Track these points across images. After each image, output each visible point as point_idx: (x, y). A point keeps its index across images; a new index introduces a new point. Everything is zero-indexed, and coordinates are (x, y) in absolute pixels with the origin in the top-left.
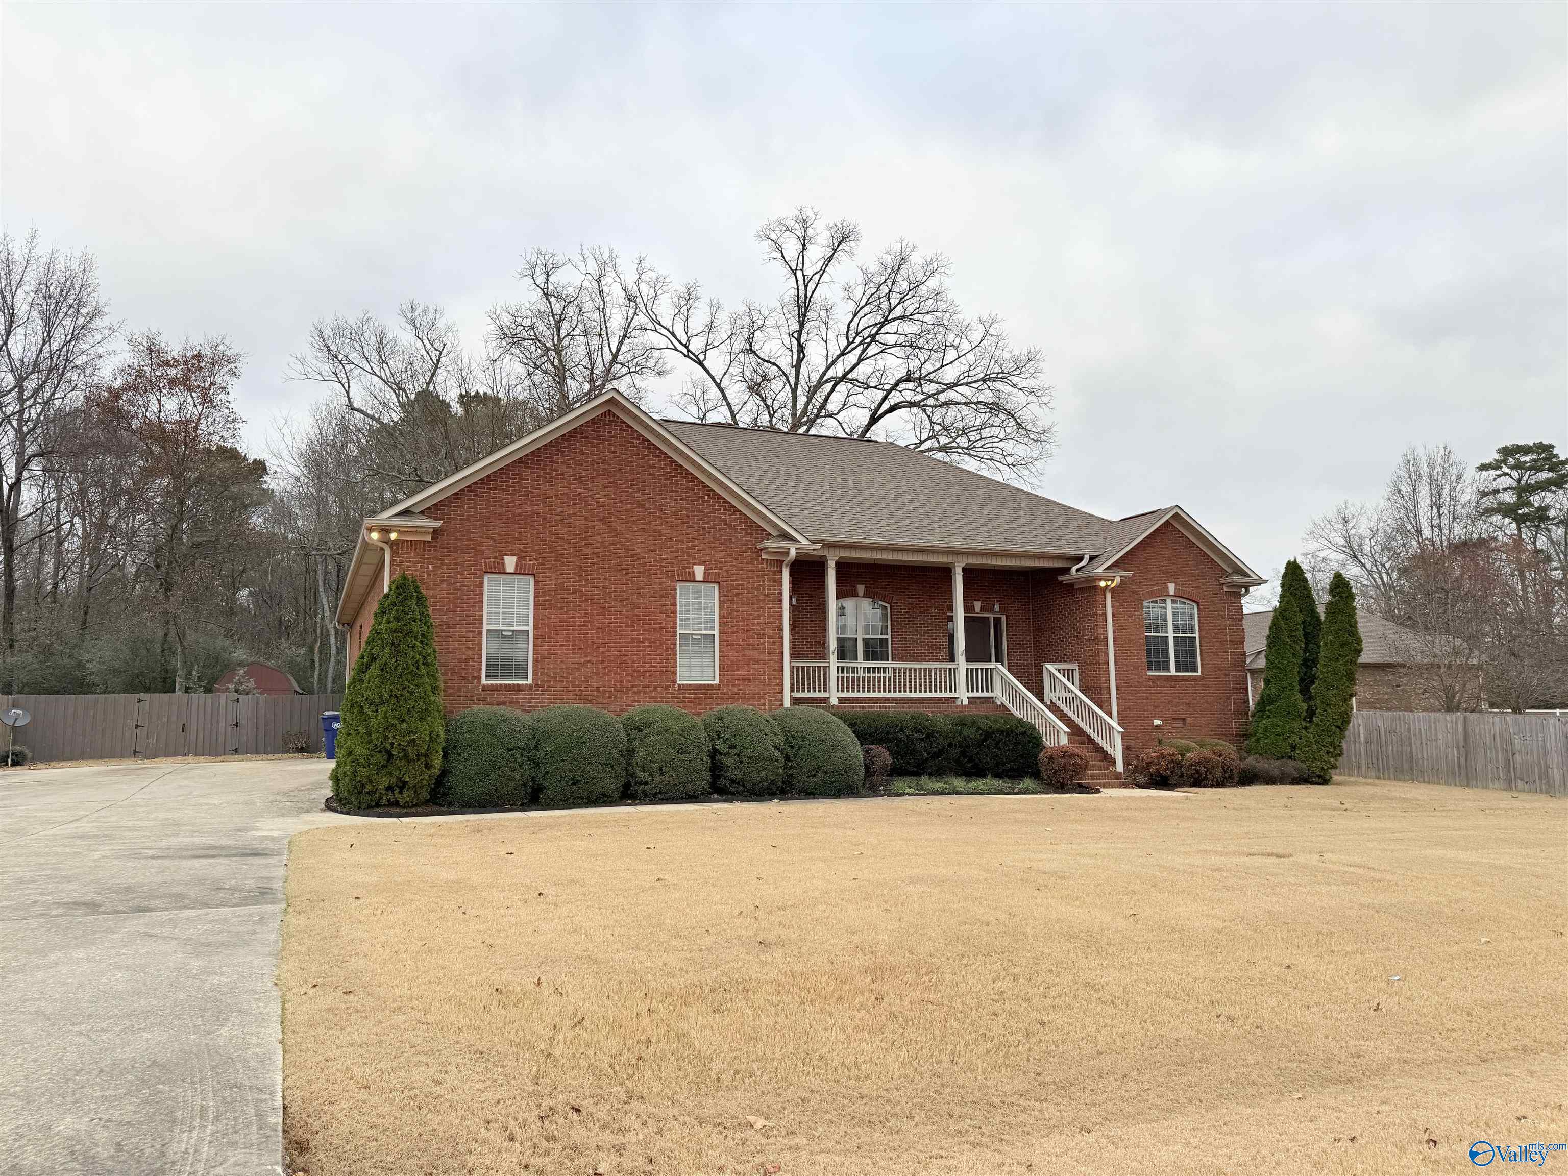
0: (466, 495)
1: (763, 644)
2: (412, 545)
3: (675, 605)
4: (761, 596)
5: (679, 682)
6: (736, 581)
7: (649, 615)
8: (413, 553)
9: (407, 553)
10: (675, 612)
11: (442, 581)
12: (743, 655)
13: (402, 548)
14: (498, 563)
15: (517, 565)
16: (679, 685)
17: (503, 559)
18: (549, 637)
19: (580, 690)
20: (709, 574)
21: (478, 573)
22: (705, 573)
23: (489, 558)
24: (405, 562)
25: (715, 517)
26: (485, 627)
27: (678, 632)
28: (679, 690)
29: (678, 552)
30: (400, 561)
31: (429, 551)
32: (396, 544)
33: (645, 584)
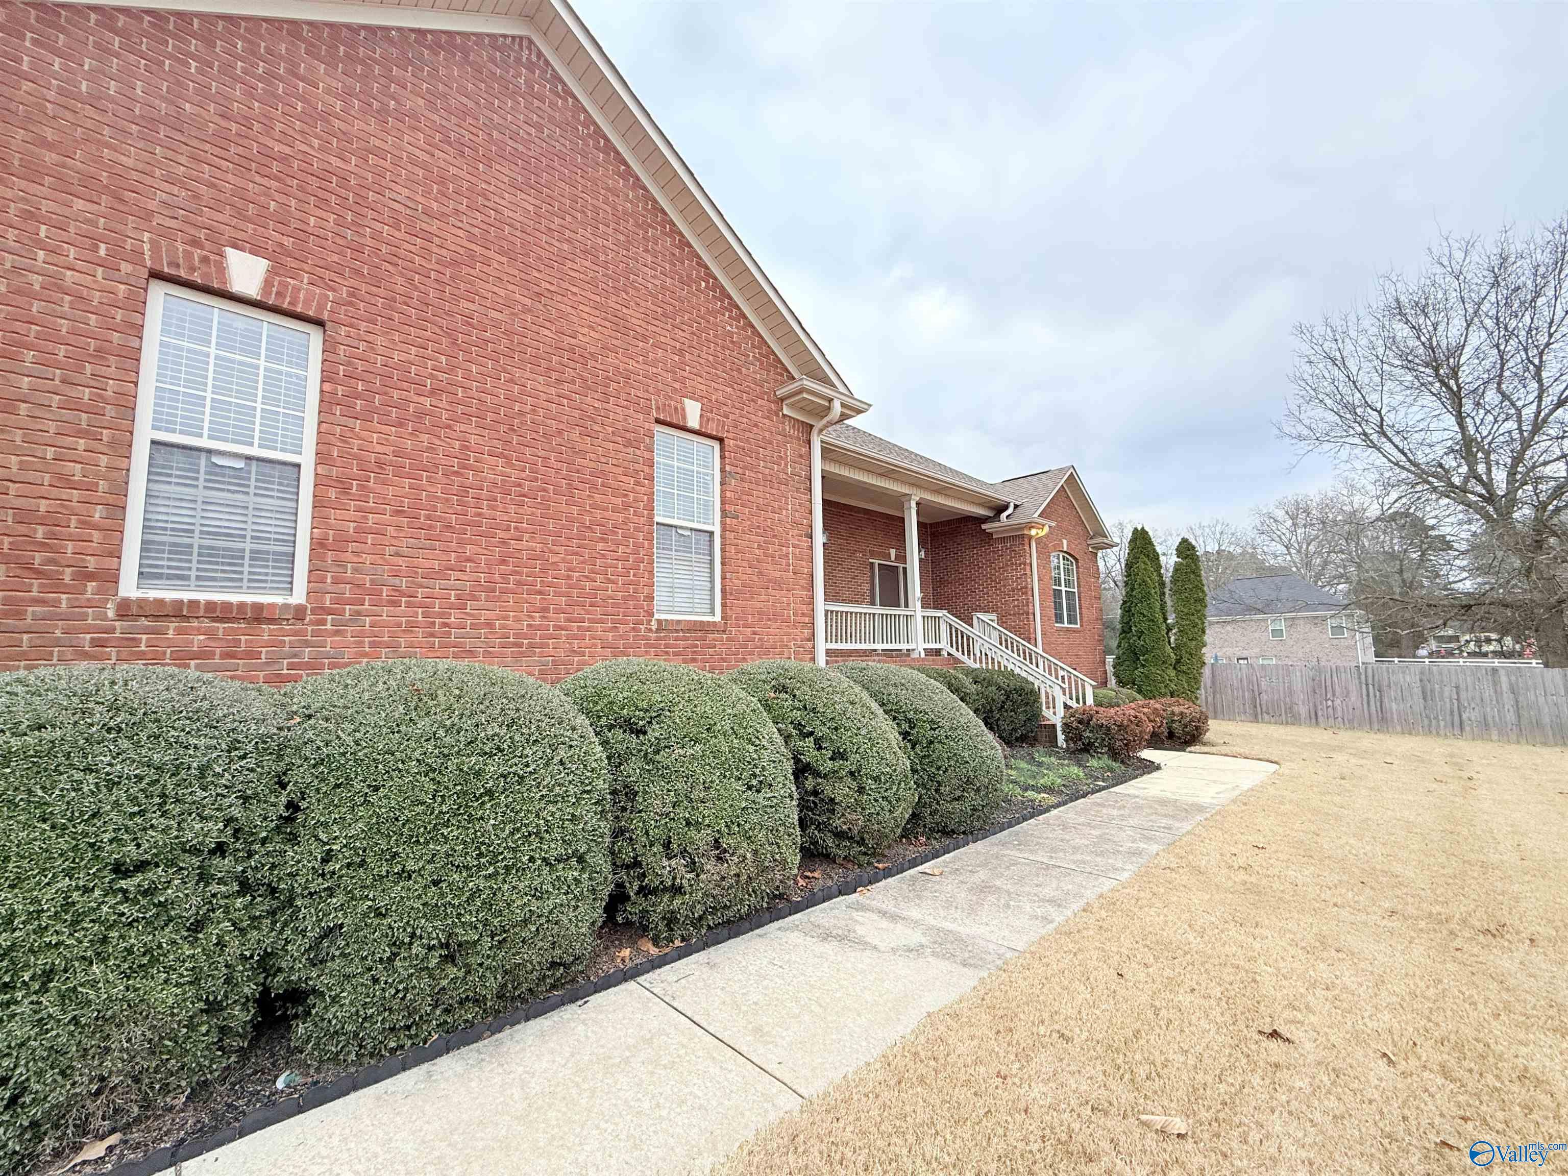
3: (651, 466)
5: (657, 615)
10: (652, 479)
14: (203, 261)
15: (267, 285)
16: (659, 622)
17: (221, 255)
18: (361, 487)
19: (446, 625)
20: (708, 420)
21: (126, 267)
22: (701, 417)
23: (169, 236)
25: (717, 325)
26: (146, 431)
27: (655, 518)
28: (658, 630)
29: (655, 365)
33: (597, 412)
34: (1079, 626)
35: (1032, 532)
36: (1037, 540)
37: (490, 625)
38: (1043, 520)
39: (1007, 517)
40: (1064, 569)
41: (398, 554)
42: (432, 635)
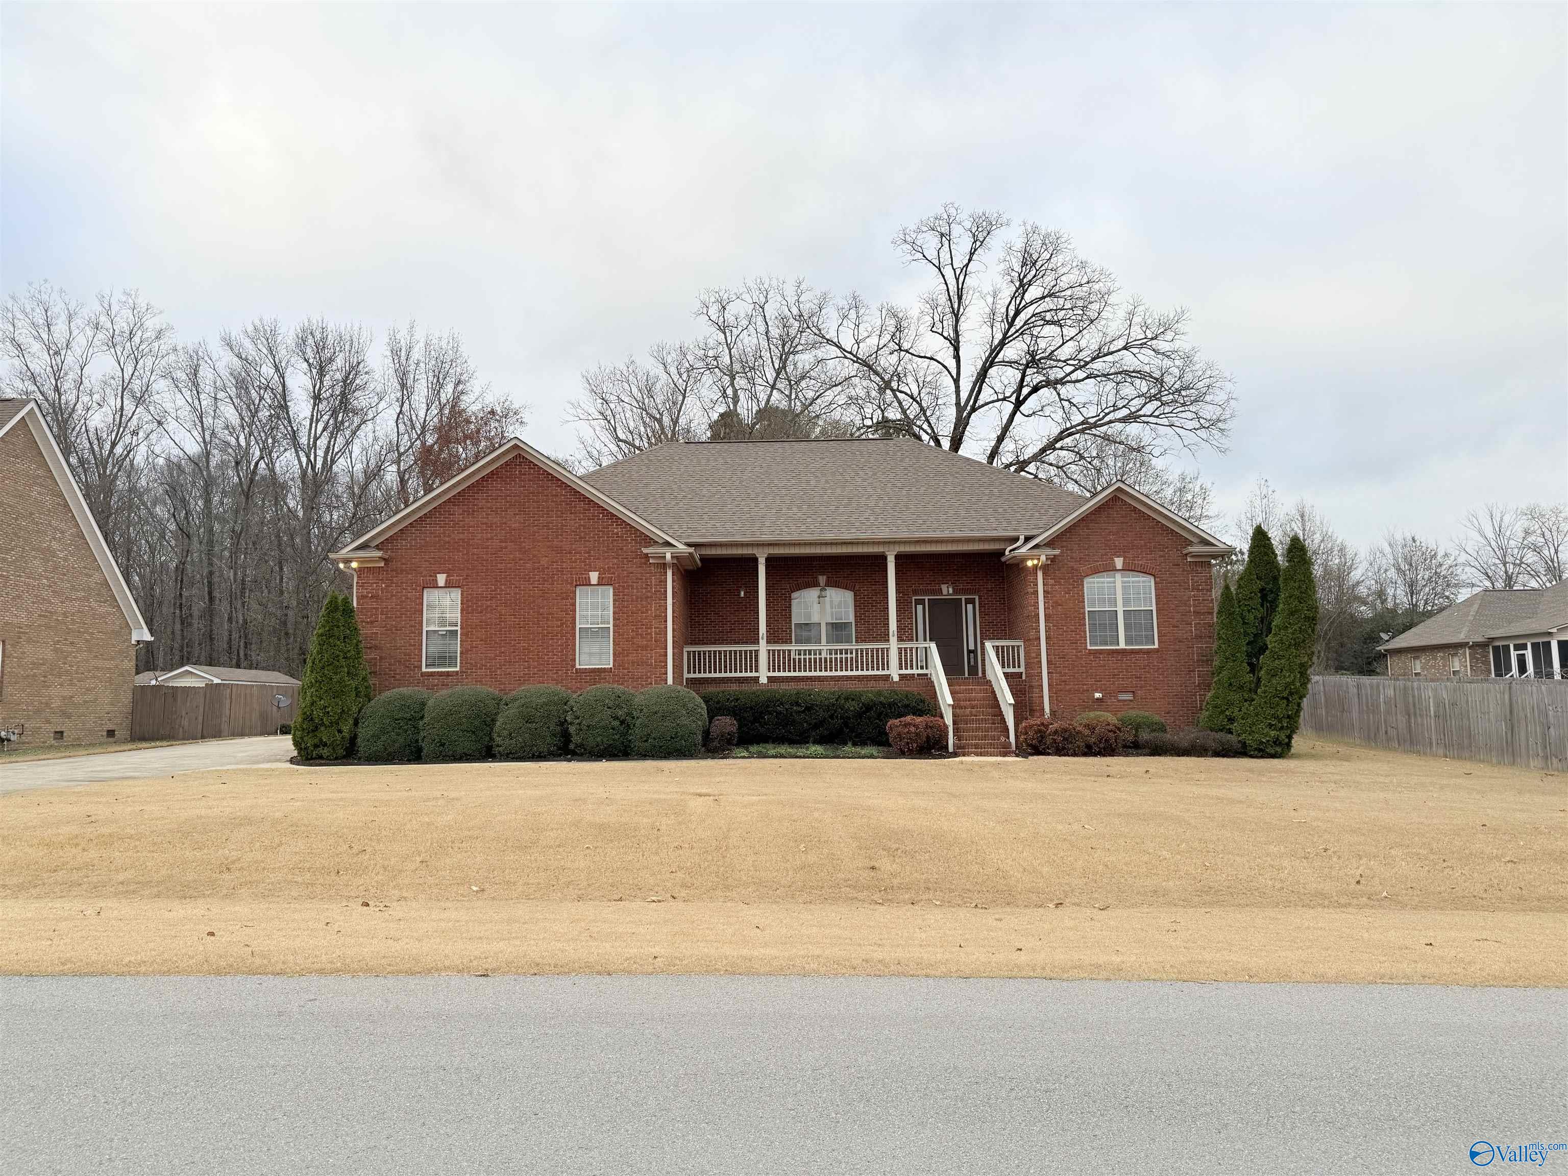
0: (409, 530)
1: (651, 633)
2: (370, 570)
3: (574, 605)
4: (649, 594)
5: (577, 667)
6: (626, 582)
7: (552, 614)
8: (371, 576)
9: (367, 577)
10: (574, 611)
11: (392, 596)
12: (633, 644)
13: (364, 573)
15: (446, 581)
18: (471, 634)
19: (496, 674)
20: (603, 578)
21: (418, 588)
22: (599, 578)
23: (426, 576)
24: (365, 583)
25: (609, 531)
26: (425, 629)
27: (578, 626)
28: (576, 673)
29: (576, 562)
30: (362, 583)
31: (383, 574)
32: (360, 571)
33: (549, 589)
34: (1156, 646)
35: (1030, 563)
36: (1045, 568)
37: (510, 674)
38: (1036, 552)
39: (1010, 551)
40: (1124, 588)
41: (482, 653)
42: (492, 678)
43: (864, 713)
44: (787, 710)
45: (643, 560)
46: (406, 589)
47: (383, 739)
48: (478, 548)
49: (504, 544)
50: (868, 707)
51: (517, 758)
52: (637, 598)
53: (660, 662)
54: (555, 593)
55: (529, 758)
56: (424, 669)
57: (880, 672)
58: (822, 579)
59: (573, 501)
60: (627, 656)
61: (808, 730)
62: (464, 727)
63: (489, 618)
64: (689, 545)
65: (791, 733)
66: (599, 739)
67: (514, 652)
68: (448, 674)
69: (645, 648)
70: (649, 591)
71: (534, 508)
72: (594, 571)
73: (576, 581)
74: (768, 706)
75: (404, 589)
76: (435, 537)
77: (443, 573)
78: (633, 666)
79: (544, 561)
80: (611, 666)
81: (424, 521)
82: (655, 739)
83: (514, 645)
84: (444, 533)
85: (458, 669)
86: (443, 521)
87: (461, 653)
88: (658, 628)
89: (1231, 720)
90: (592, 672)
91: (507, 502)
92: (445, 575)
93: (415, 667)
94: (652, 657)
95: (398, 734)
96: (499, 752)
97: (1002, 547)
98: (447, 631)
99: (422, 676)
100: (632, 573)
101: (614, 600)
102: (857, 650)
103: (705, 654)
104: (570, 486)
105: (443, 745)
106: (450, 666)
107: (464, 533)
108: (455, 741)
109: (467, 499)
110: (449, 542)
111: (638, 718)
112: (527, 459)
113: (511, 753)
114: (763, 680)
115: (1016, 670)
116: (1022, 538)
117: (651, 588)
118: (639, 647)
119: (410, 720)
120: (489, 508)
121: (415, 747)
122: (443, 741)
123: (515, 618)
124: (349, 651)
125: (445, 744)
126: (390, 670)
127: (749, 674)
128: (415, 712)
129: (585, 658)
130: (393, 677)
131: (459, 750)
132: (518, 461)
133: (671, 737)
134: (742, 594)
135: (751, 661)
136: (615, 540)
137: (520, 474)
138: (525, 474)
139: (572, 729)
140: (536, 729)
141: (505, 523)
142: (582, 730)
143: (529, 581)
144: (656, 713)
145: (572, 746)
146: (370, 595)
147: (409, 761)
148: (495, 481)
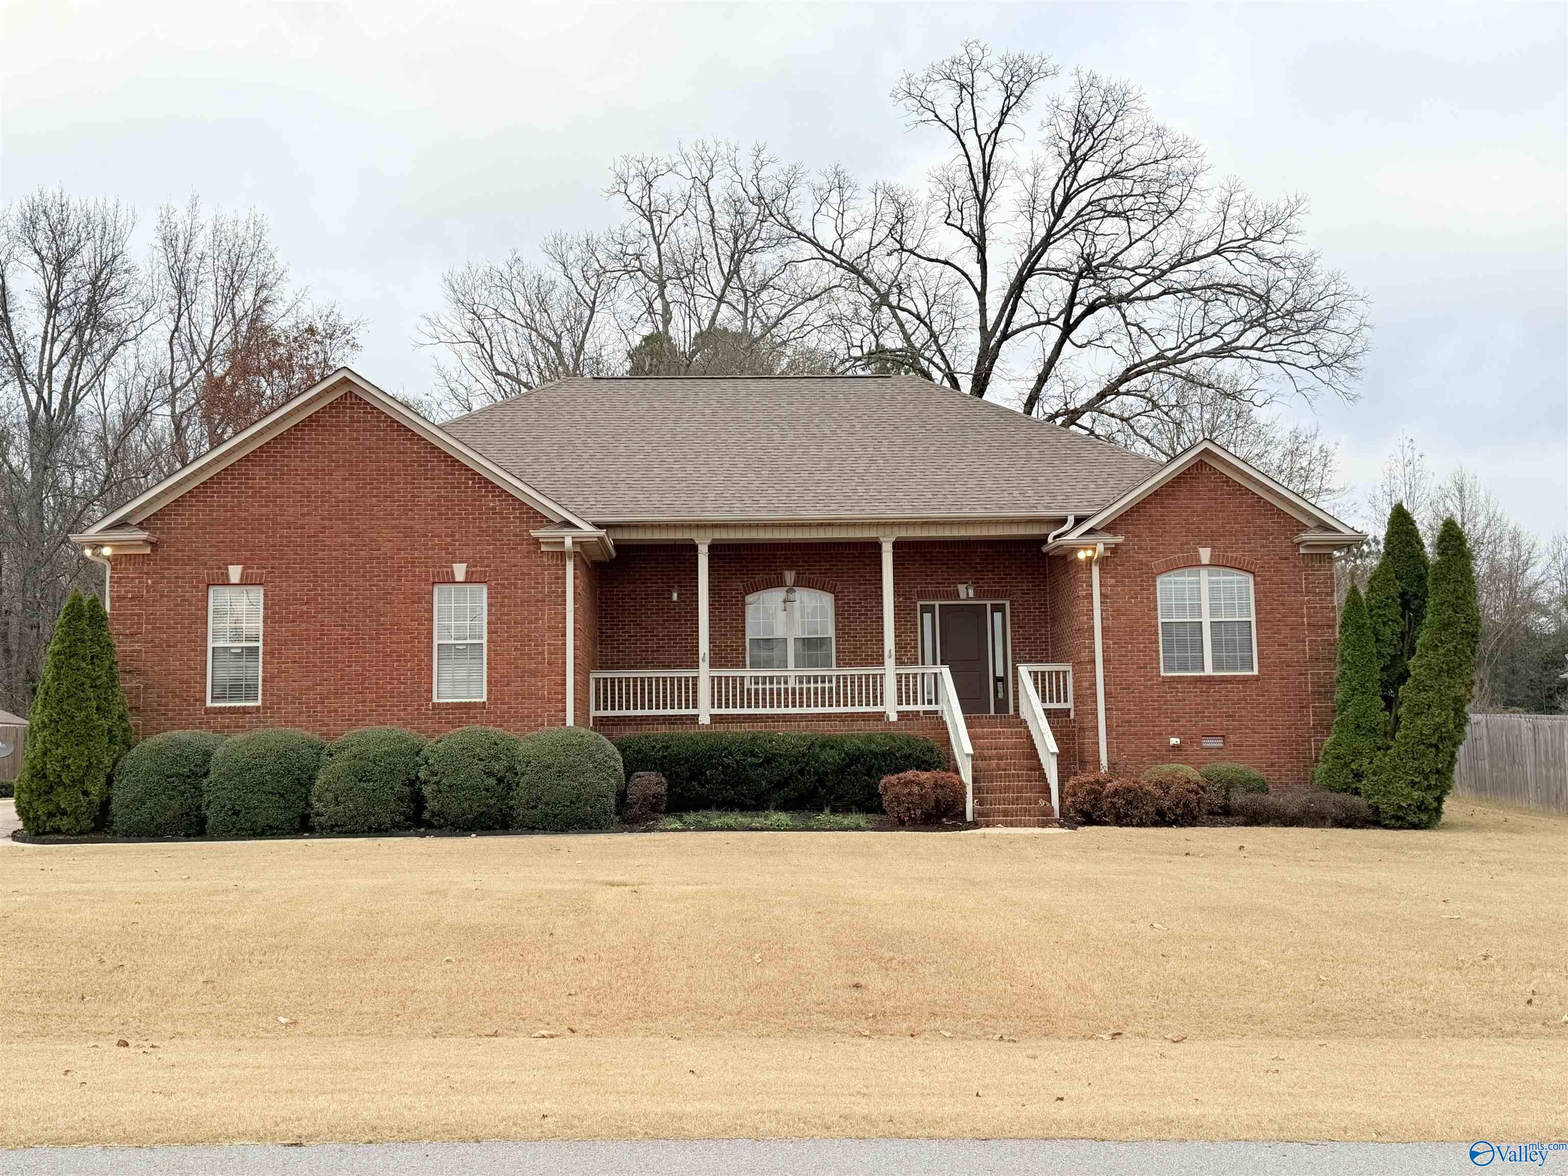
0: (187, 501)
1: (543, 653)
2: (130, 559)
3: (431, 611)
4: (540, 596)
5: (435, 700)
6: (507, 579)
7: (398, 624)
8: (131, 568)
9: (126, 569)
10: (431, 620)
11: (162, 596)
12: (516, 667)
13: (121, 563)
14: (222, 574)
15: (242, 575)
16: (434, 704)
17: (227, 569)
18: (279, 653)
19: (315, 712)
20: (473, 573)
21: (201, 586)
22: (467, 572)
23: (212, 569)
24: (123, 578)
25: (482, 505)
26: (211, 645)
27: (436, 642)
28: (433, 709)
29: (433, 549)
30: (120, 578)
31: (148, 565)
32: (115, 560)
33: (393, 588)
34: (1256, 672)
35: (1081, 555)
36: (1103, 562)
37: (336, 711)
38: (1090, 539)
39: (1055, 538)
40: (1211, 589)
41: (294, 681)
42: (309, 716)
43: (849, 766)
44: (738, 762)
45: (532, 548)
46: (183, 587)
47: (148, 804)
48: (289, 528)
49: (327, 523)
50: (854, 758)
51: (346, 833)
52: (523, 601)
53: (556, 693)
54: (403, 593)
55: (364, 832)
56: (209, 704)
57: (871, 709)
58: (790, 576)
59: (429, 461)
60: (508, 685)
61: (768, 791)
62: (268, 788)
63: (307, 630)
64: (598, 526)
65: (743, 795)
66: (466, 805)
67: (342, 679)
68: (245, 711)
69: (534, 674)
70: (540, 592)
71: (372, 470)
72: (460, 562)
73: (434, 576)
74: (710, 757)
75: (180, 587)
76: (226, 511)
77: (238, 564)
78: (517, 699)
79: (387, 548)
80: (484, 699)
81: (211, 488)
82: (547, 804)
83: (342, 670)
84: (240, 503)
85: (259, 703)
86: (237, 488)
87: (264, 680)
88: (552, 645)
89: (1358, 776)
90: (456, 709)
91: (333, 461)
92: (240, 567)
93: (196, 700)
94: (543, 687)
95: (171, 798)
96: (320, 824)
97: (1044, 531)
98: (242, 648)
99: (206, 714)
100: (515, 566)
101: (489, 605)
102: (838, 677)
103: (620, 682)
104: (424, 439)
105: (236, 813)
106: (247, 699)
107: (267, 506)
108: (255, 808)
109: (273, 456)
110: (246, 519)
111: (523, 774)
112: (361, 399)
113: (337, 825)
114: (705, 720)
115: (1062, 705)
116: (1071, 519)
117: (543, 588)
118: (526, 672)
119: (189, 777)
120: (305, 470)
121: (196, 816)
122: (237, 808)
123: (343, 630)
124: (99, 677)
125: (239, 811)
126: (160, 705)
127: (684, 711)
128: (196, 766)
129: (445, 688)
130: (164, 714)
131: (261, 821)
132: (348, 402)
133: (572, 802)
134: (675, 596)
135: (687, 692)
136: (491, 518)
137: (352, 422)
138: (359, 422)
139: (427, 790)
140: (374, 790)
141: (329, 492)
142: (440, 792)
143: (364, 576)
144: (549, 767)
145: (426, 815)
146: (130, 596)
147: (188, 837)
148: (315, 430)
